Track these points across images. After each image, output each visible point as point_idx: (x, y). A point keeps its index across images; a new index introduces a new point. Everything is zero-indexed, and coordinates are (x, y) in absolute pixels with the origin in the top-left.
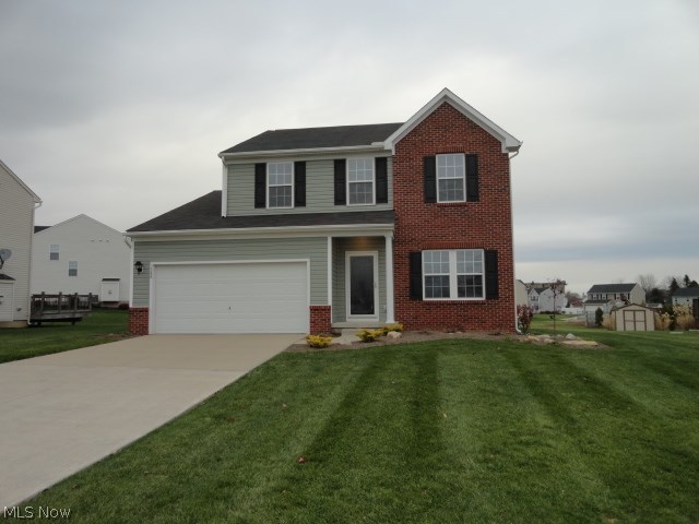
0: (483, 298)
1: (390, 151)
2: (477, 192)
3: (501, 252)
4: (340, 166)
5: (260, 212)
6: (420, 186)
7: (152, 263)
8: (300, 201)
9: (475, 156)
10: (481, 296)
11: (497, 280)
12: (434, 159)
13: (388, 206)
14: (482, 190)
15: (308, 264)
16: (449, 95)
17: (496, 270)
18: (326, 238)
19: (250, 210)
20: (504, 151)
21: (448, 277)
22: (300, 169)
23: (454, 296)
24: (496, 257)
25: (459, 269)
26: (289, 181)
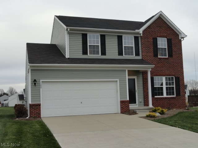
0: (175, 96)
1: (140, 34)
2: (172, 54)
3: (181, 78)
4: (120, 39)
5: (85, 57)
6: (152, 50)
7: (41, 81)
8: (104, 53)
9: (171, 39)
10: (174, 95)
11: (180, 88)
12: (156, 39)
13: (140, 58)
14: (174, 53)
15: (118, 82)
16: (162, 14)
17: (179, 85)
18: (125, 71)
19: (80, 56)
20: (180, 39)
21: (162, 87)
22: (103, 38)
23: (165, 95)
24: (179, 80)
25: (167, 84)
26: (98, 43)
